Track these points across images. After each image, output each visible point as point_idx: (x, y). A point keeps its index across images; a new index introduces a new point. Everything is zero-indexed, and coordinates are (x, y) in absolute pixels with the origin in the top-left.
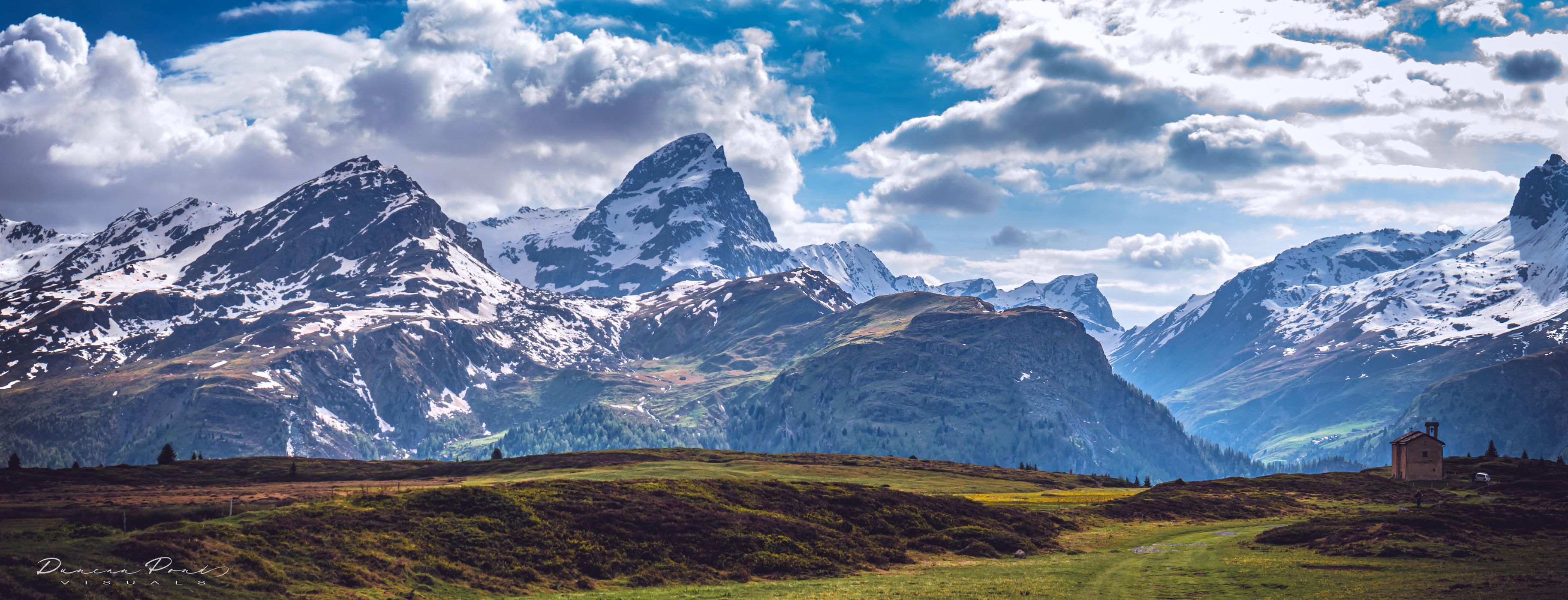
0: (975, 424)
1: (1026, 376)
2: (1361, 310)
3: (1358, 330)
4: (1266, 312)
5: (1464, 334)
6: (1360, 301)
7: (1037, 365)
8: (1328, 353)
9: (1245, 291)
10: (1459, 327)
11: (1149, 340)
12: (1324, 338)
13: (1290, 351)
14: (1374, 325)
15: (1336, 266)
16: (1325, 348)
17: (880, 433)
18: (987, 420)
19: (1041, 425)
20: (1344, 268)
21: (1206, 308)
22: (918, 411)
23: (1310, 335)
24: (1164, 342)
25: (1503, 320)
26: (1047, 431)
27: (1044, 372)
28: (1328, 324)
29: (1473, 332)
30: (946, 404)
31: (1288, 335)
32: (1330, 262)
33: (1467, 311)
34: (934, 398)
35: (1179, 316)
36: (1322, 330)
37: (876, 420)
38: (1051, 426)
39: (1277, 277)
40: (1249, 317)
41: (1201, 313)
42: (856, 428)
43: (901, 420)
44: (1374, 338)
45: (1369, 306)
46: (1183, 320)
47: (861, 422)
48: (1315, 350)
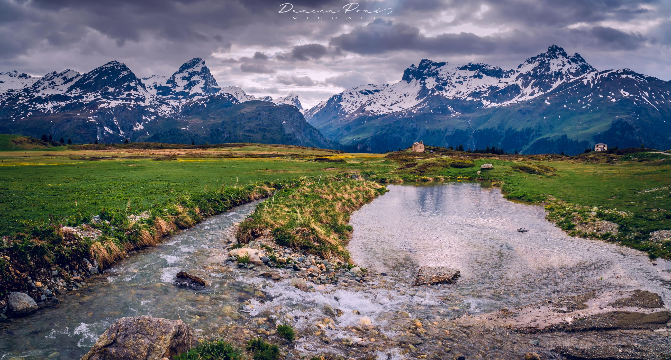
0: (272, 134)
1: (285, 122)
2: (365, 105)
3: (364, 110)
4: (341, 106)
5: (391, 111)
6: (364, 103)
7: (287, 120)
8: (357, 116)
9: (336, 100)
10: (390, 109)
11: (311, 112)
12: (356, 112)
13: (347, 116)
14: (368, 109)
15: (358, 94)
16: (356, 115)
17: (249, 136)
18: (275, 133)
19: (289, 135)
20: (360, 94)
21: (326, 104)
22: (258, 131)
23: (352, 111)
24: (315, 113)
25: (400, 107)
26: (290, 136)
27: (289, 121)
28: (357, 109)
29: (393, 111)
30: (265, 129)
31: (346, 112)
32: (357, 93)
33: (391, 105)
34: (262, 127)
35: (318, 106)
36: (355, 110)
37: (248, 133)
38: (291, 135)
39: (343, 97)
40: (337, 107)
41: (324, 106)
42: (243, 135)
43: (254, 133)
44: (368, 112)
45: (367, 104)
46: (320, 107)
47: (244, 133)
48: (353, 115)
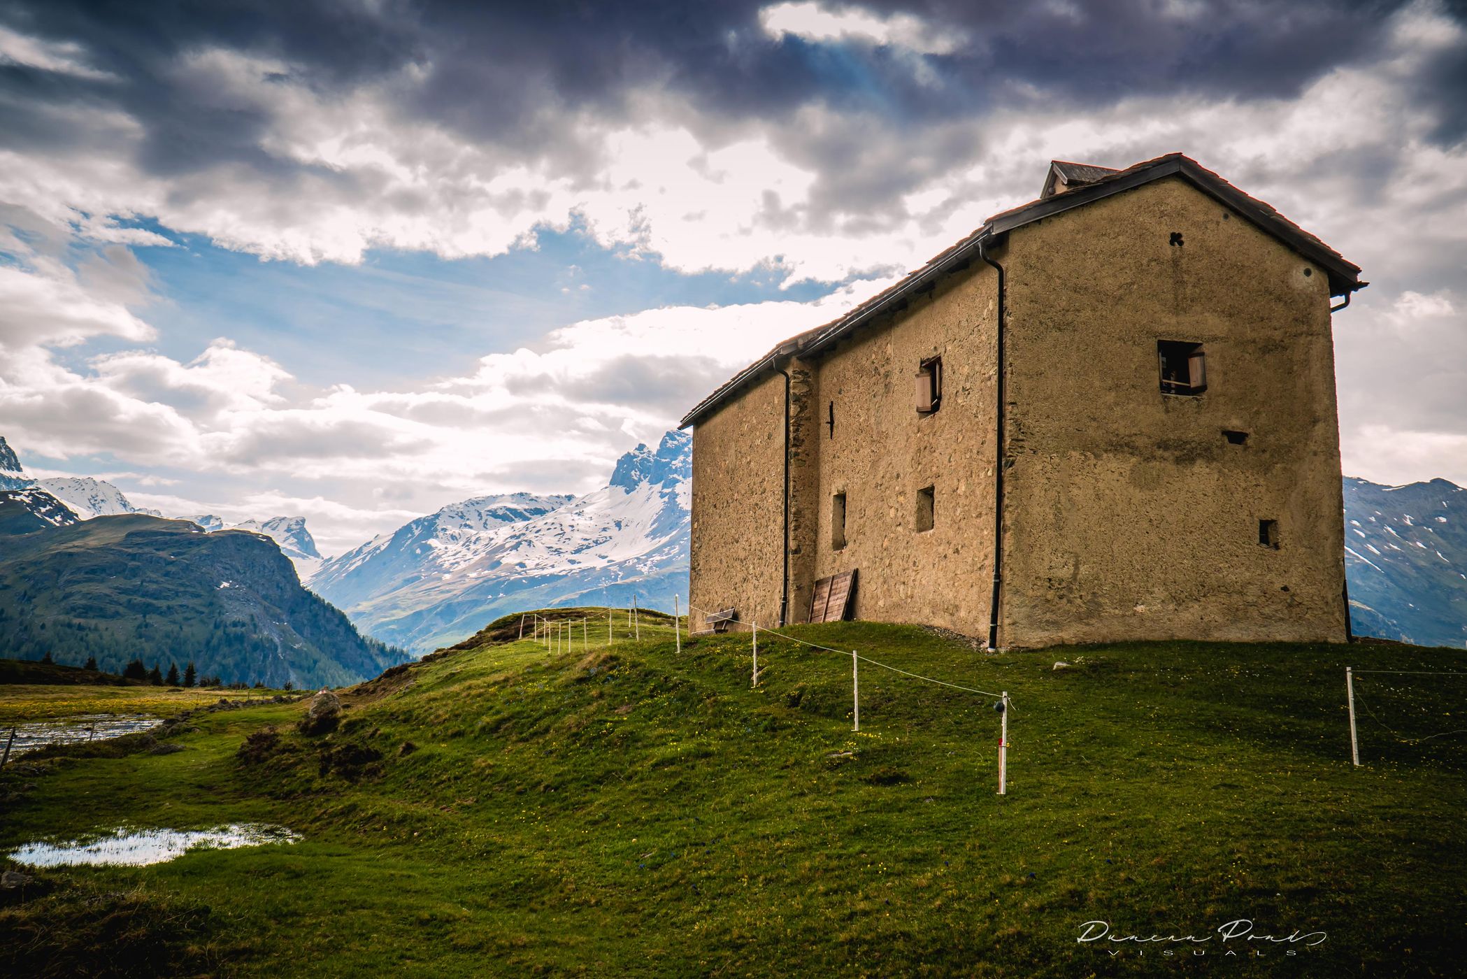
0: (174, 622)
1: (225, 584)
2: (501, 548)
3: (498, 563)
4: (430, 548)
5: (576, 566)
6: (500, 542)
7: (236, 576)
8: (477, 579)
9: (417, 532)
10: (572, 562)
12: (474, 567)
13: (447, 577)
14: (510, 559)
15: (484, 517)
16: (474, 575)
17: (80, 628)
18: (186, 619)
19: (235, 624)
20: (490, 519)
21: (386, 545)
22: (121, 609)
23: (463, 565)
24: (353, 568)
25: (604, 557)
26: (239, 630)
27: (243, 582)
28: (477, 558)
29: (583, 566)
30: (149, 605)
31: (446, 565)
32: (480, 514)
33: (578, 551)
34: (138, 599)
35: (366, 550)
36: (472, 562)
37: (79, 616)
38: (243, 625)
39: (440, 524)
40: (418, 551)
41: (383, 548)
42: (55, 623)
43: (104, 617)
44: (510, 569)
45: (507, 546)
46: (369, 553)
47: (62, 617)
48: (465, 576)
